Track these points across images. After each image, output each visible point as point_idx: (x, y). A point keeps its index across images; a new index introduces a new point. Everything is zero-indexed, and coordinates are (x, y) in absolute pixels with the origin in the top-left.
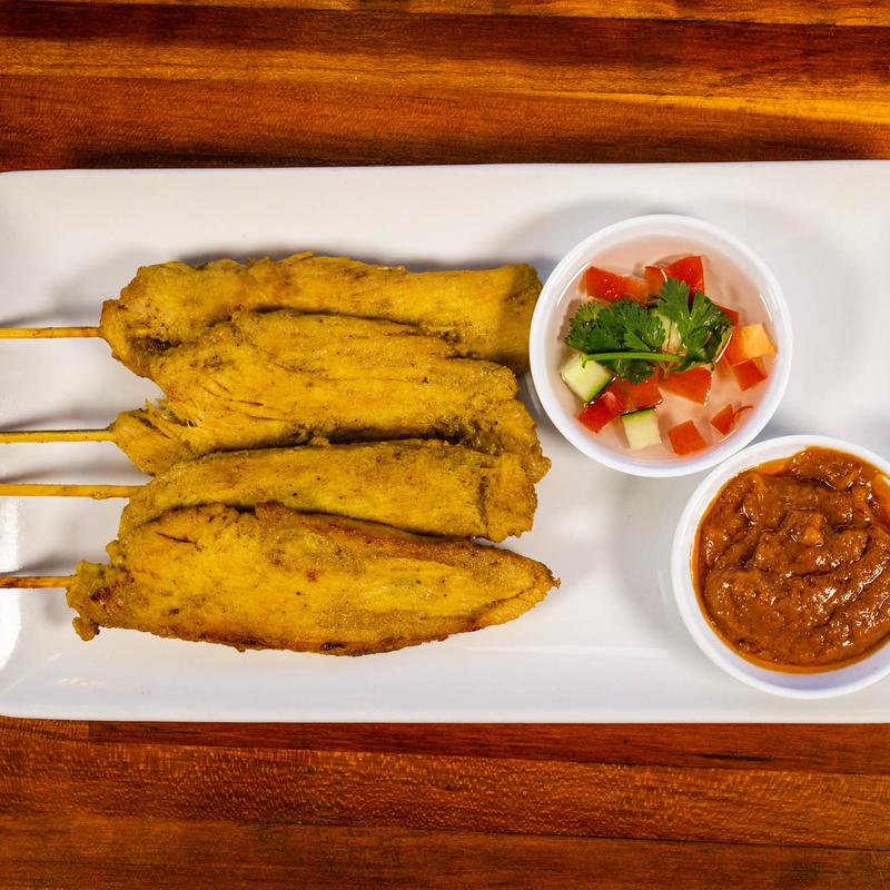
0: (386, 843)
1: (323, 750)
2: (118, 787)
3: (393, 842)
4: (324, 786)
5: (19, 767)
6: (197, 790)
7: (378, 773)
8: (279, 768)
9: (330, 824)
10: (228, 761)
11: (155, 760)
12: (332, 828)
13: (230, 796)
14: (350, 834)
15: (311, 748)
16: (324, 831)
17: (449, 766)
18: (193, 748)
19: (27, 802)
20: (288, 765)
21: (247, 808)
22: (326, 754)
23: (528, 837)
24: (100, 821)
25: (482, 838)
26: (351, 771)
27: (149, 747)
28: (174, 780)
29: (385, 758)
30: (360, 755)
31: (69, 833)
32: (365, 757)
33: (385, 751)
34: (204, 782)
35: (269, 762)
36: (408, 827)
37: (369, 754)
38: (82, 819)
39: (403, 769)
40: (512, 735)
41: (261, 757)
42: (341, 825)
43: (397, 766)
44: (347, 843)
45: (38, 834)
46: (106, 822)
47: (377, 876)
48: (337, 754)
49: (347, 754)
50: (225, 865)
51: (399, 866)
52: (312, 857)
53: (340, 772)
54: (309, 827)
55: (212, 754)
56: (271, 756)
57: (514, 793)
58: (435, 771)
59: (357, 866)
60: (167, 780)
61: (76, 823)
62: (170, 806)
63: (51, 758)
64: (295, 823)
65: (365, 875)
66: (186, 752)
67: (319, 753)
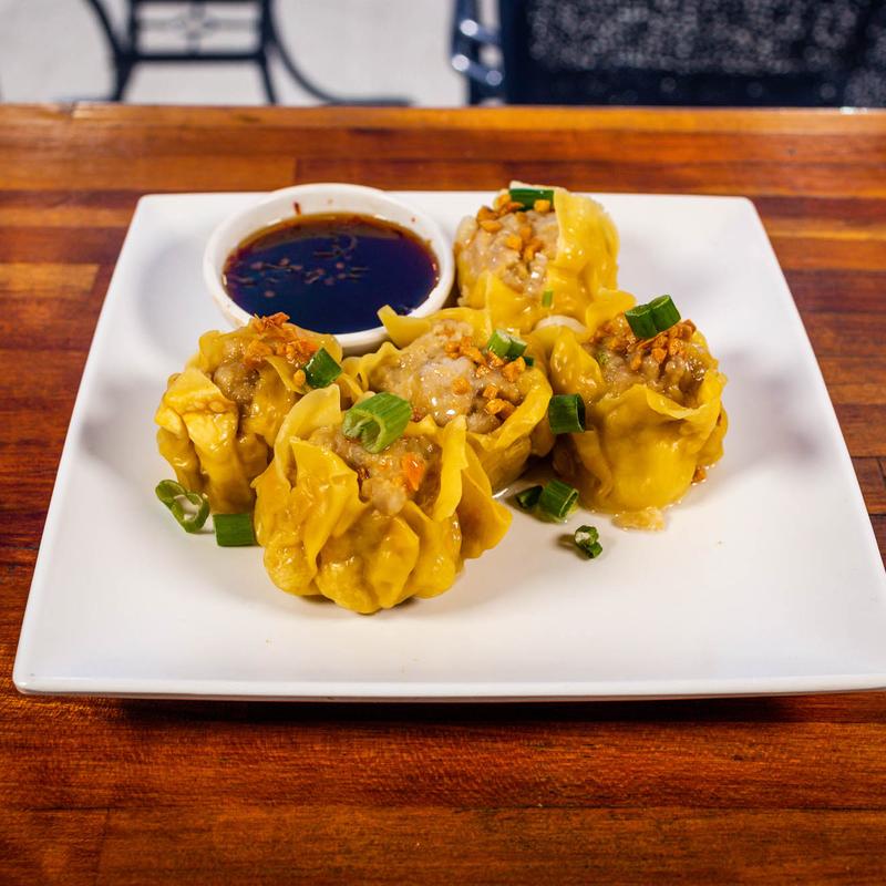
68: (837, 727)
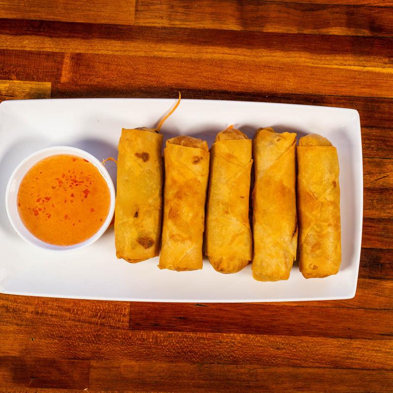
0: (251, 371)
1: (226, 333)
2: (140, 349)
3: (255, 371)
4: (226, 348)
5: (99, 341)
6: (174, 350)
7: (249, 342)
8: (208, 340)
9: (228, 364)
10: (187, 338)
11: (157, 337)
12: (229, 366)
13: (187, 352)
14: (237, 367)
15: (221, 332)
16: (226, 367)
17: (278, 339)
18: (173, 332)
19: (103, 355)
20: (212, 339)
21: (194, 357)
22: (227, 335)
23: (310, 369)
24: (133, 363)
25: (291, 369)
26: (238, 342)
27: (154, 332)
28: (165, 346)
29: (251, 336)
30: (241, 335)
31: (120, 368)
32: (243, 336)
33: (251, 333)
34: (177, 347)
35: (204, 338)
36: (261, 365)
37: (245, 335)
38: (126, 362)
39: (258, 341)
40: (303, 327)
41: (200, 336)
42: (233, 364)
43: (256, 340)
44: (235, 372)
45: (107, 368)
46: (135, 363)
47: (248, 385)
48: (232, 335)
49: (236, 335)
50: (185, 381)
51: (257, 381)
52: (221, 377)
53: (233, 342)
54: (220, 365)
55: (180, 335)
56: (204, 336)
57: (304, 350)
58: (272, 341)
59: (240, 381)
60: (162, 346)
61: (123, 364)
62: (163, 356)
63: (113, 338)
64: (215, 363)
65: (243, 385)
66: (169, 334)
67: (224, 334)
68: (310, 338)
